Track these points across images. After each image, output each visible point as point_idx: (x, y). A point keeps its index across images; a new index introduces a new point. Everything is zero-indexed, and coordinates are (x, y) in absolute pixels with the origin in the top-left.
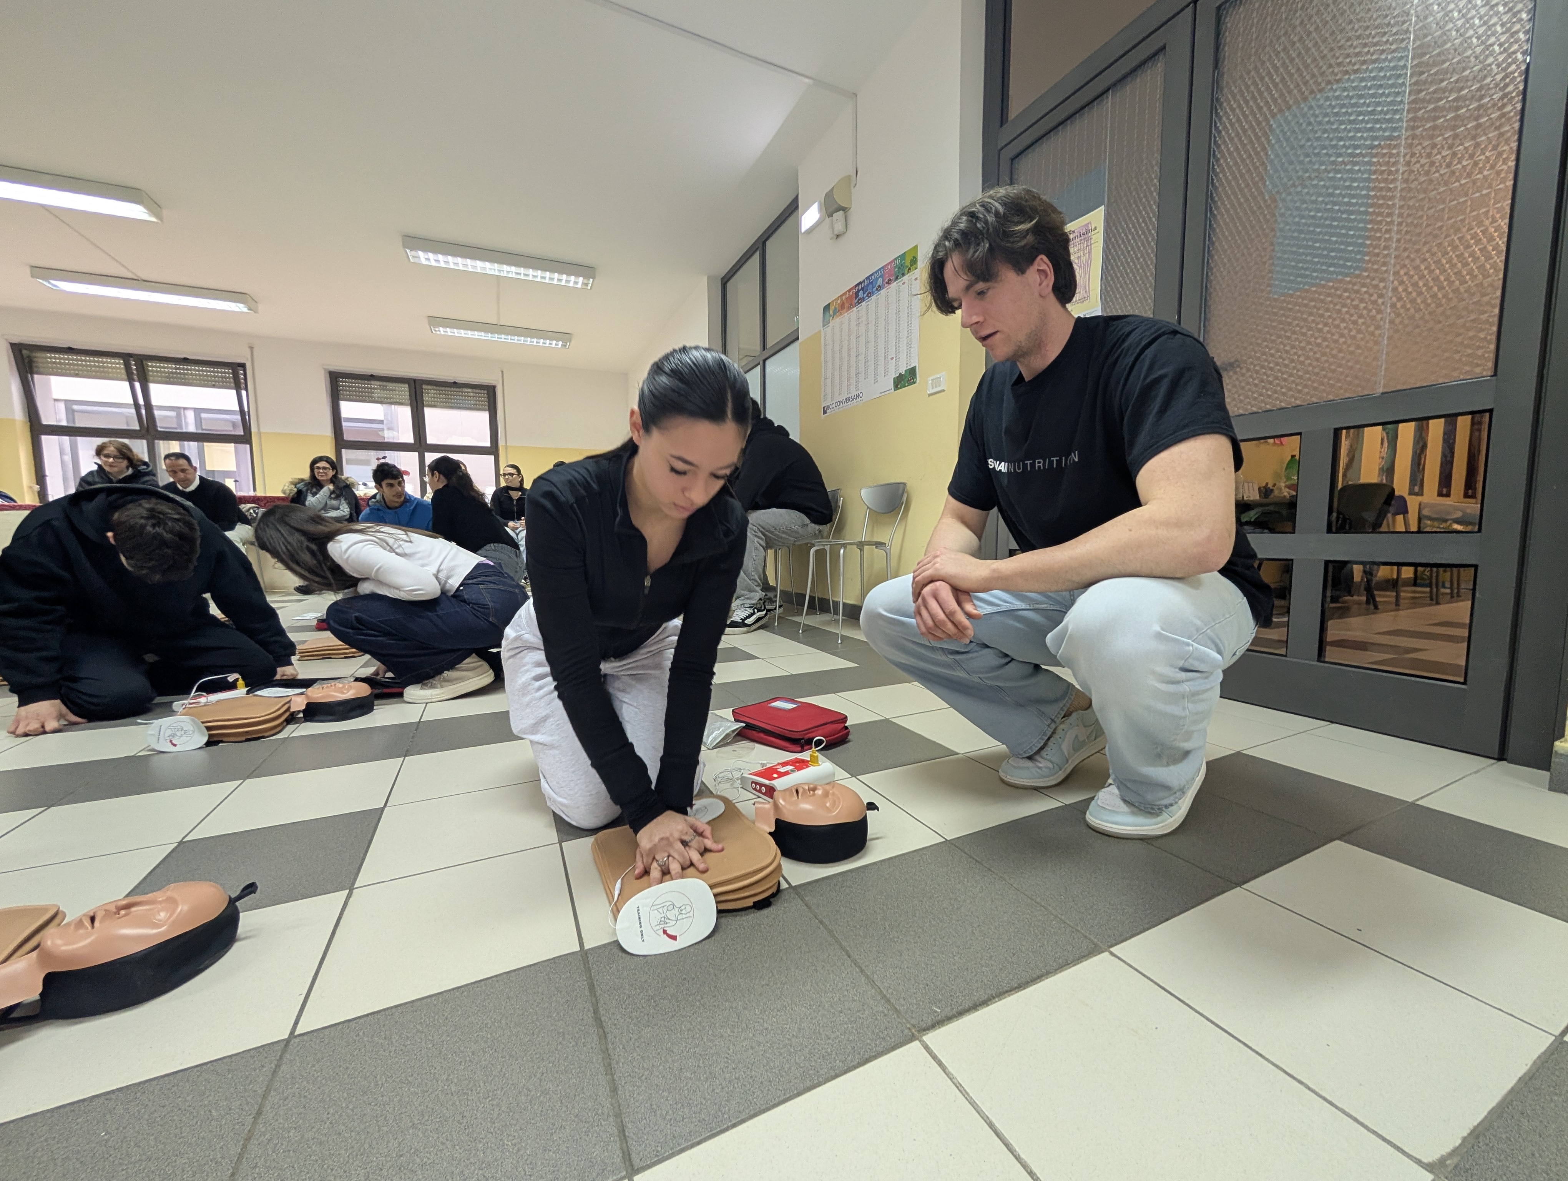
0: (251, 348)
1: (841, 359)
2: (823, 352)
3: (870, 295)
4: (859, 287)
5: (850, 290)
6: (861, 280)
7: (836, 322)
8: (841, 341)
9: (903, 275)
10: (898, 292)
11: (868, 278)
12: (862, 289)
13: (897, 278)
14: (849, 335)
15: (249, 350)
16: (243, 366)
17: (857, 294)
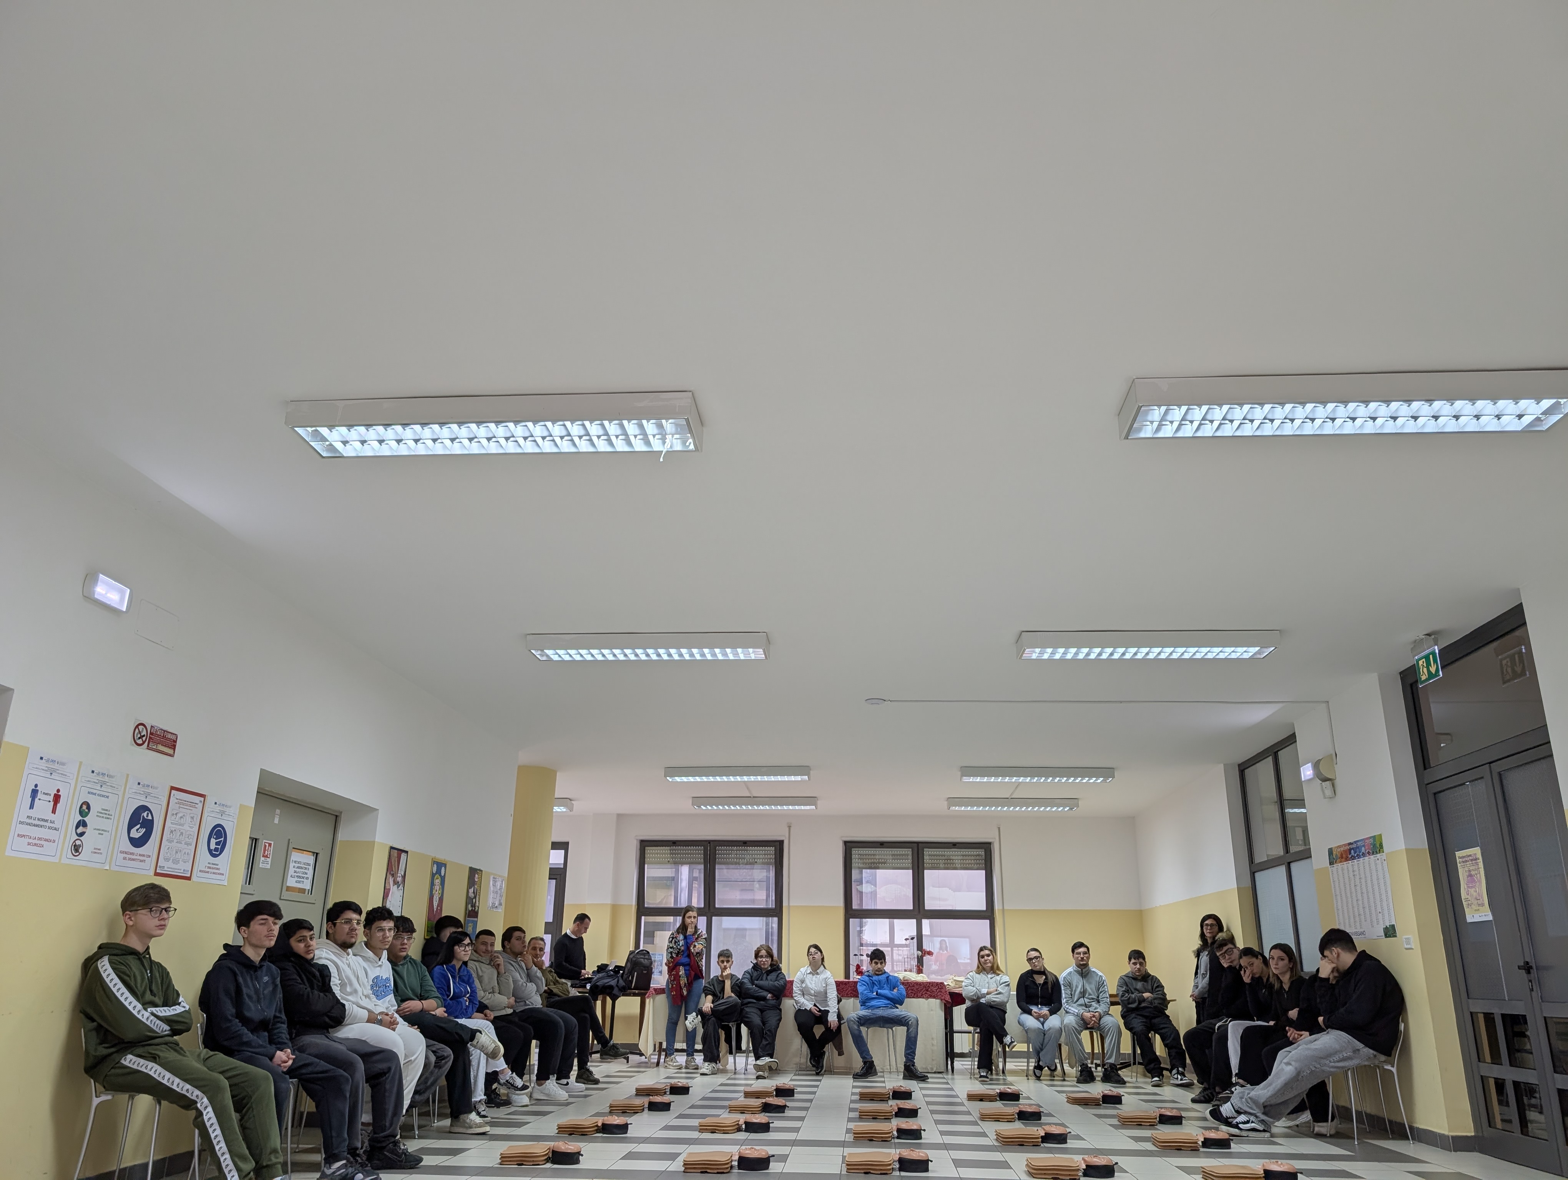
0: (789, 827)
1: (1347, 897)
2: (1333, 886)
3: (1359, 856)
4: (1351, 846)
5: (1345, 845)
6: (1352, 841)
7: (1338, 866)
8: (1345, 884)
9: (1377, 853)
10: (1376, 864)
11: (1356, 842)
12: (1353, 849)
13: (1373, 854)
14: (1350, 881)
15: (787, 829)
16: (781, 843)
17: (1350, 850)
